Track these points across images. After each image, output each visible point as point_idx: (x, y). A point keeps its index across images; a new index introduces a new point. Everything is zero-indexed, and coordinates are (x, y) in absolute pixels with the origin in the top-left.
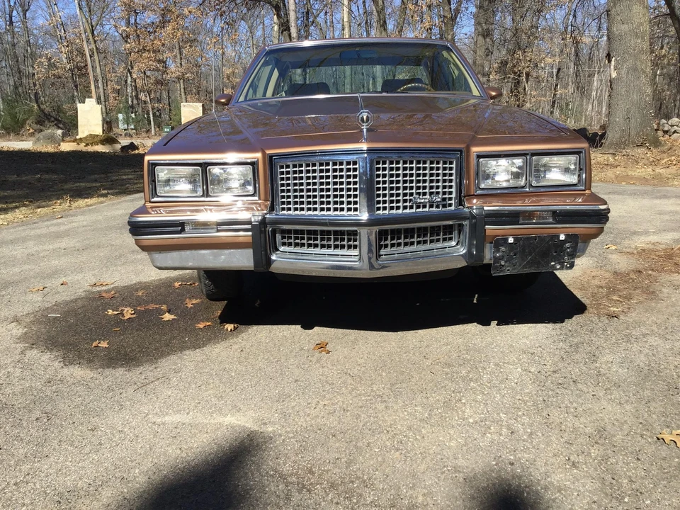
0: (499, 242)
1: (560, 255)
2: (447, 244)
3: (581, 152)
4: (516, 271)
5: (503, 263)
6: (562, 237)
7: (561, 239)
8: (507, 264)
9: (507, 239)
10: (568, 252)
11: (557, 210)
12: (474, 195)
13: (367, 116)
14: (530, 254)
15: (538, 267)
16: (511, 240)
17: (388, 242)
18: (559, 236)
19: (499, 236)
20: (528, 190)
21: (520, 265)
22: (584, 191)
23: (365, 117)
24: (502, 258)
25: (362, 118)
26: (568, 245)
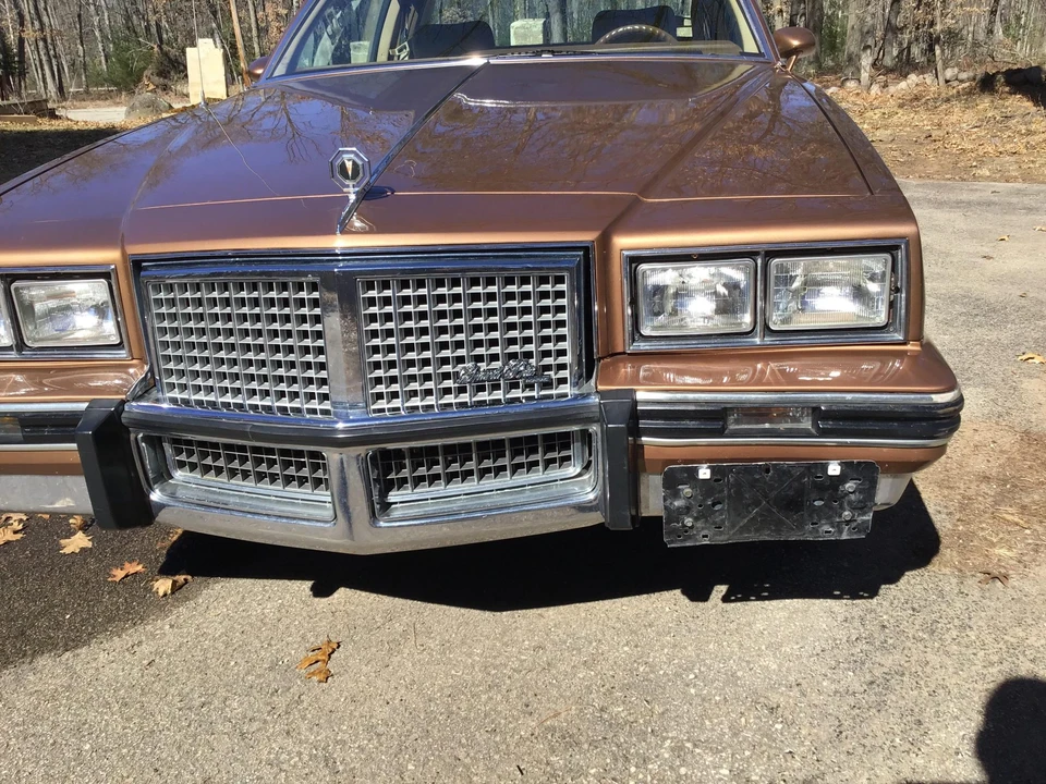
0: (677, 476)
1: (831, 508)
2: (555, 473)
3: (897, 247)
4: (722, 538)
5: (689, 521)
6: (834, 469)
7: (830, 472)
8: (699, 524)
9: (696, 470)
10: (850, 503)
11: (820, 402)
12: (624, 353)
13: (354, 163)
14: (757, 503)
15: (778, 531)
16: (704, 473)
17: (405, 473)
18: (825, 467)
19: (674, 462)
20: (757, 340)
21: (733, 526)
22: (905, 344)
23: (349, 165)
24: (687, 510)
25: (343, 167)
26: (850, 486)
